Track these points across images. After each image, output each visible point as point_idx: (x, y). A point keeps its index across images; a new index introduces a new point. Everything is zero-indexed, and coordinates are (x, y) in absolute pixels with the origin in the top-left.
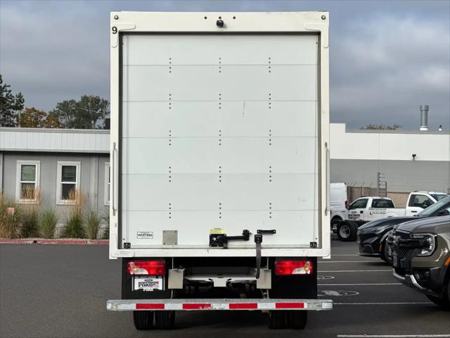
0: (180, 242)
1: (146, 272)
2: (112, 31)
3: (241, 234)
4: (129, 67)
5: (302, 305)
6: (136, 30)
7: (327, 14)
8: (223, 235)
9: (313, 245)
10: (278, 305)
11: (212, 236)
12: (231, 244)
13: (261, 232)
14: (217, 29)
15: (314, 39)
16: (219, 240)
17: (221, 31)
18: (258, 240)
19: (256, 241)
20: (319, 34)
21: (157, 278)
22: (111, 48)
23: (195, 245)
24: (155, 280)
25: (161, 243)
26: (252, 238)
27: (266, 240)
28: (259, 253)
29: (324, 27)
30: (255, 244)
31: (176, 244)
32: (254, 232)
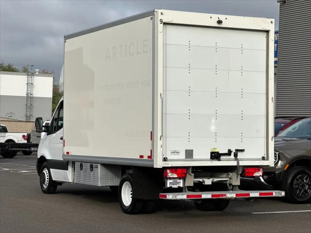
0: (195, 157)
1: (176, 176)
2: (159, 22)
3: (226, 152)
4: (167, 45)
5: (272, 194)
6: (172, 22)
7: (273, 20)
8: (218, 153)
9: (263, 158)
10: (260, 194)
11: (212, 153)
12: (222, 157)
13: (237, 151)
14: (217, 25)
15: (265, 35)
16: (215, 156)
17: (219, 26)
18: (236, 155)
19: (234, 156)
20: (267, 32)
21: (180, 179)
22: (159, 33)
23: (202, 159)
24: (178, 181)
25: (184, 158)
26: (232, 154)
27: (240, 155)
28: (238, 163)
29: (272, 28)
30: (234, 158)
31: (192, 158)
32: (234, 151)
